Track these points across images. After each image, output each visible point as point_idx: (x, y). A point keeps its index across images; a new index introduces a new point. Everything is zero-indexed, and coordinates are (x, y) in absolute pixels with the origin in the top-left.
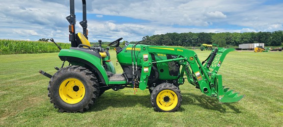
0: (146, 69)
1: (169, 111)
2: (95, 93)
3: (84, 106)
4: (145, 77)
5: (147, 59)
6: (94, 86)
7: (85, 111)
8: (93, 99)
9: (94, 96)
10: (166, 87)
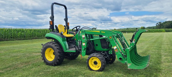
0: (84, 44)
1: (97, 71)
2: (59, 56)
3: (54, 63)
4: (83, 49)
5: (84, 38)
6: (59, 52)
7: (55, 65)
8: (58, 59)
9: (59, 58)
10: (94, 55)
